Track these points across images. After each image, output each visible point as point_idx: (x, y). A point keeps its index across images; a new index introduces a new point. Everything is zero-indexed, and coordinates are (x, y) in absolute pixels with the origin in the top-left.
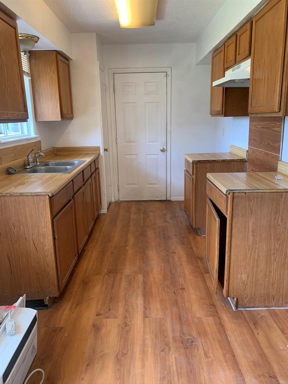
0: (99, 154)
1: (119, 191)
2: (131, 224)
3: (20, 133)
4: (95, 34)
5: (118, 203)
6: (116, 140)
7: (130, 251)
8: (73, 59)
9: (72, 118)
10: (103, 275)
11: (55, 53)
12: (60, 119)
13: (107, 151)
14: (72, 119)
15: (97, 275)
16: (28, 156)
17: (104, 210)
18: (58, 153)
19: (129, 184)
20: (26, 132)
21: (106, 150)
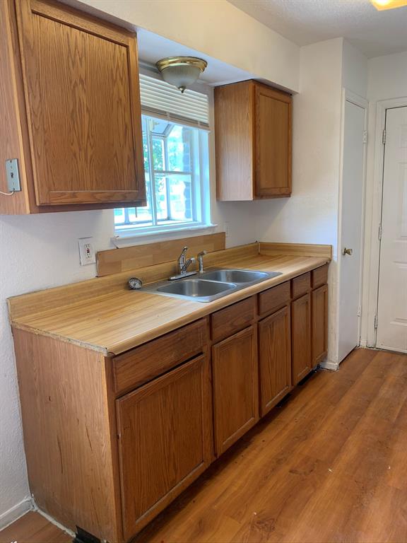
0: (330, 260)
1: (376, 328)
2: (372, 409)
3: (191, 219)
4: (341, 39)
5: (373, 352)
6: (380, 233)
7: (331, 483)
8: (299, 92)
9: (288, 195)
10: (244, 521)
11: (252, 84)
12: (251, 198)
13: (349, 253)
14: (290, 196)
15: (232, 517)
16: (179, 260)
17: (332, 363)
18: (263, 252)
19: (398, 320)
20: (199, 219)
21: (346, 252)
